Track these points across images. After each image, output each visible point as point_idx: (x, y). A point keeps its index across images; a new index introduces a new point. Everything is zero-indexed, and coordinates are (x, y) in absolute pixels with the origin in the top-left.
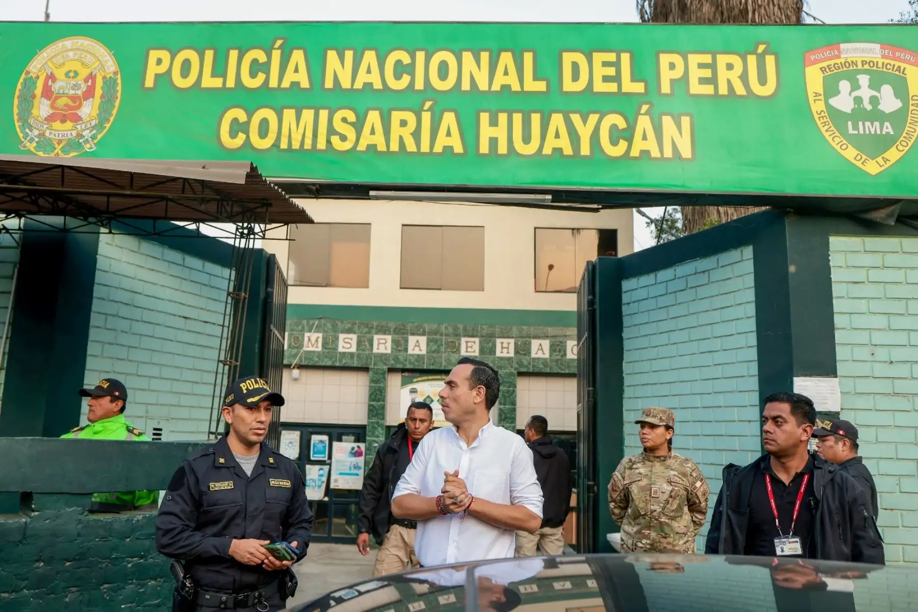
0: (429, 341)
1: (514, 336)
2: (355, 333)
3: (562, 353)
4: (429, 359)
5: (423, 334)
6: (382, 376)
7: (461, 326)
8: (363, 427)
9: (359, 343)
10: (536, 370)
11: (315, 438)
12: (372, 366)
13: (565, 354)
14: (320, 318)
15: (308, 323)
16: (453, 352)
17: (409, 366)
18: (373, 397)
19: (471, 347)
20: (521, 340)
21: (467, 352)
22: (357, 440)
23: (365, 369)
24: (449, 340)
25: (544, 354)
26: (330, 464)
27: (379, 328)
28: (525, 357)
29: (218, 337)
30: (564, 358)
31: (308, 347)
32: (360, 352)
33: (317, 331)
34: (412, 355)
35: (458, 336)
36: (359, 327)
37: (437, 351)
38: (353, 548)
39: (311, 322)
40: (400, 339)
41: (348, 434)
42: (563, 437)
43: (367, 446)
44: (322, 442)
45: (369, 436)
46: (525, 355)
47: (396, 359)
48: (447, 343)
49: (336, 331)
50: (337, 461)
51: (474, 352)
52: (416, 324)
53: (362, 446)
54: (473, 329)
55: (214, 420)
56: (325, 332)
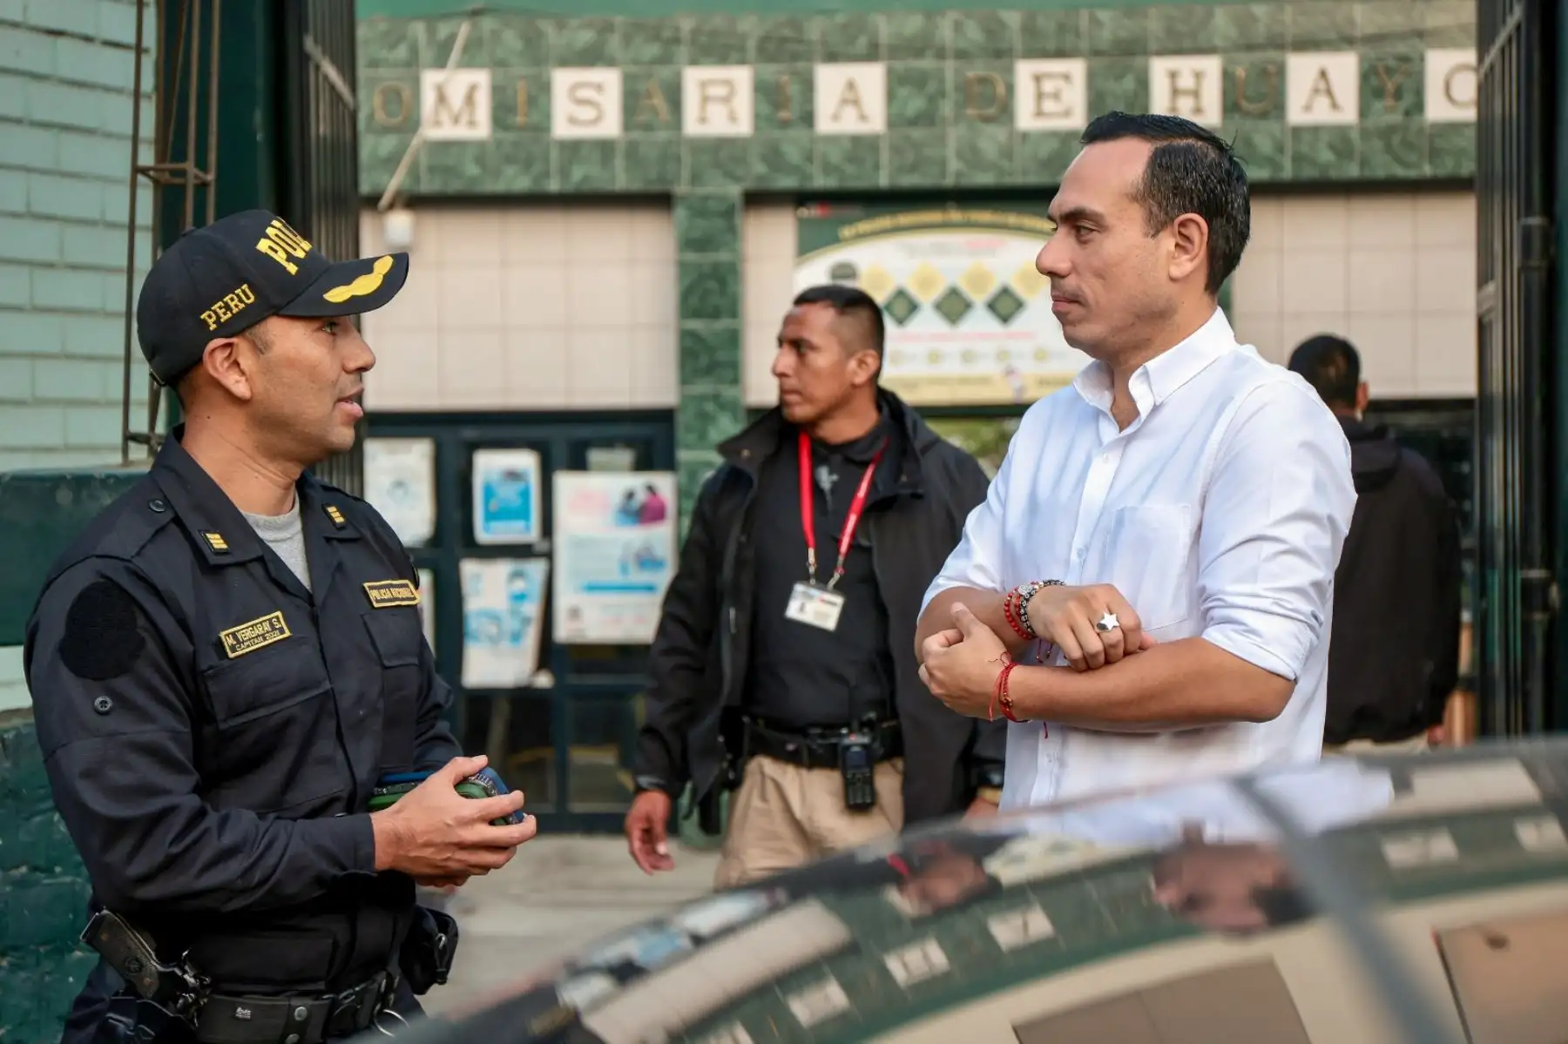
0: (895, 84)
1: (1218, 42)
2: (610, 63)
3: (1408, 100)
4: (896, 150)
5: (871, 55)
6: (720, 223)
7: (1013, 19)
8: (662, 418)
9: (632, 102)
10: (1309, 173)
11: (489, 465)
12: (681, 188)
13: (1419, 106)
14: (476, 13)
15: (431, 32)
16: (988, 120)
17: (821, 182)
18: (694, 301)
19: (1056, 96)
20: (1246, 58)
21: (1039, 113)
22: (644, 463)
23: (657, 200)
24: (971, 74)
25: (1335, 106)
26: (549, 556)
27: (703, 39)
28: (1263, 124)
29: (119, 91)
30: (1416, 118)
31: (437, 128)
32: (637, 135)
33: (468, 62)
34: (833, 139)
35: (1001, 54)
36: (627, 40)
37: (927, 118)
38: (614, 850)
39: (443, 30)
40: (785, 78)
41: (608, 443)
42: (1413, 420)
43: (684, 480)
44: (513, 475)
45: (688, 447)
46: (1264, 115)
47: (774, 157)
48: (964, 88)
49: (539, 57)
50: (579, 544)
51: (1067, 113)
52: (840, 18)
53: (665, 484)
54: (1062, 28)
55: (140, 404)
56: (497, 64)
